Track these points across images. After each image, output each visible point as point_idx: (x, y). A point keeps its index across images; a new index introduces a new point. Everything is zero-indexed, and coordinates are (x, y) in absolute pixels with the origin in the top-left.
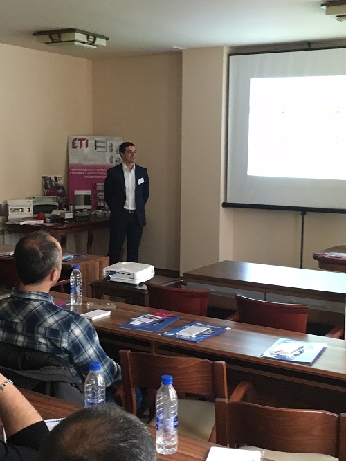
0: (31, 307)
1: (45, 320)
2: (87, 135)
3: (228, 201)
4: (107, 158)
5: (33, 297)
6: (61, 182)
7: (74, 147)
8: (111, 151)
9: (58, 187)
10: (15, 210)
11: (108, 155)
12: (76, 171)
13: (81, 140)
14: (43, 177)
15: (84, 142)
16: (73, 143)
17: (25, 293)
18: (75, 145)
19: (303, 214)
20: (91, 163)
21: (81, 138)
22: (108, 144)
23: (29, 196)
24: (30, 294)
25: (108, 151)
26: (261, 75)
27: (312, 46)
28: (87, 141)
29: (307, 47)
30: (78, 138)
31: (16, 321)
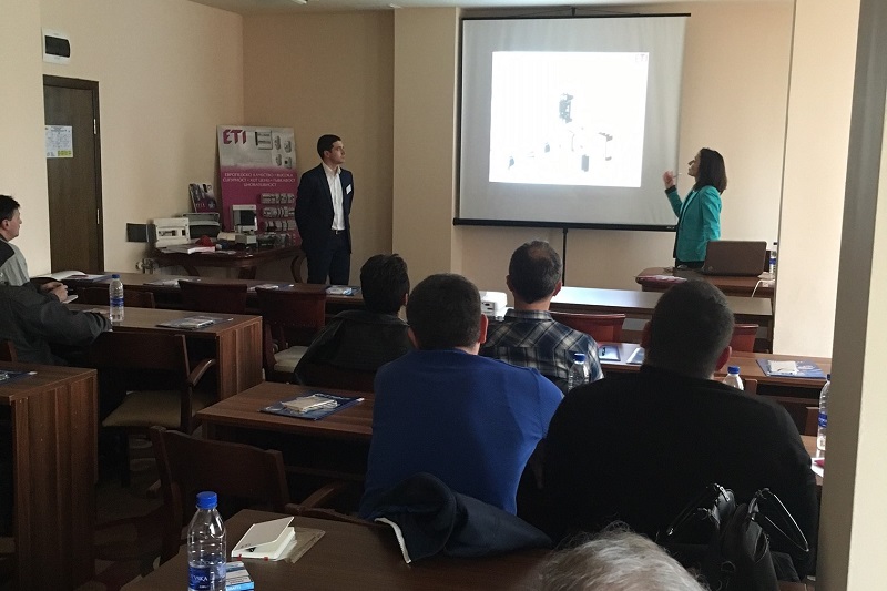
0: (542, 329)
1: (562, 342)
2: (244, 125)
3: (461, 217)
4: (274, 158)
5: (541, 317)
6: (211, 192)
7: (227, 142)
8: (279, 147)
9: (208, 200)
10: (165, 233)
11: (274, 153)
12: (231, 177)
13: (236, 132)
14: (191, 185)
15: (240, 135)
16: (226, 137)
17: (532, 313)
18: (228, 139)
19: (565, 232)
20: (250, 165)
21: (236, 128)
22: (274, 137)
23: (175, 212)
24: (538, 314)
25: (275, 148)
26: (507, 48)
27: (577, 13)
28: (244, 134)
29: (570, 13)
30: (232, 128)
31: (524, 346)
